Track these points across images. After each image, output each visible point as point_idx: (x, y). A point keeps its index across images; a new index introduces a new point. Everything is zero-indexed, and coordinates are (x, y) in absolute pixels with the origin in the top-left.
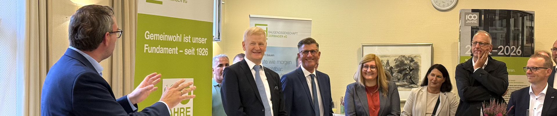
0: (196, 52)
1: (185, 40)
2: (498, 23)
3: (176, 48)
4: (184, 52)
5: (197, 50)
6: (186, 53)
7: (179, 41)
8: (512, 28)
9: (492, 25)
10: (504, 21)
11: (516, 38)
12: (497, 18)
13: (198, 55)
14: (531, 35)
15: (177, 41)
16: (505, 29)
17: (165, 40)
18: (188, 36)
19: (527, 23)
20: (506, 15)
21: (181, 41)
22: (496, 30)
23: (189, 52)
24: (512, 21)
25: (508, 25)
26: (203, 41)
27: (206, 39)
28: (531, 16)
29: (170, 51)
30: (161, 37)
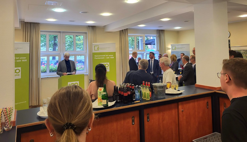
4: (106, 58)
5: (110, 57)
18: (107, 55)
27: (113, 55)
29: (102, 58)
30: (99, 56)
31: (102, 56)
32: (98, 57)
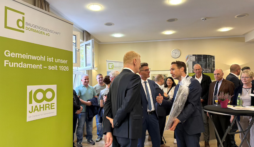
0: (58, 68)
1: (49, 60)
2: (203, 60)
3: (40, 65)
4: (48, 67)
5: (60, 67)
6: (50, 68)
7: (43, 60)
8: (208, 62)
9: (200, 61)
10: (205, 59)
11: (209, 66)
12: (202, 58)
13: (60, 70)
14: (214, 64)
15: (41, 60)
16: (205, 62)
17: (29, 58)
18: (51, 58)
19: (213, 60)
20: (205, 57)
21: (44, 60)
22: (202, 62)
23: (52, 68)
24: (207, 59)
25: (206, 61)
26: (65, 62)
27: (67, 61)
28: (213, 57)
29: (34, 66)
30: (23, 56)
31: (34, 58)
32: (18, 60)
